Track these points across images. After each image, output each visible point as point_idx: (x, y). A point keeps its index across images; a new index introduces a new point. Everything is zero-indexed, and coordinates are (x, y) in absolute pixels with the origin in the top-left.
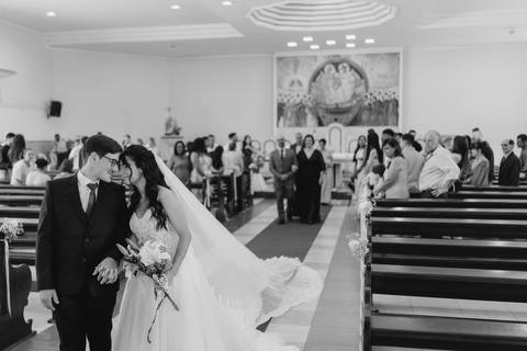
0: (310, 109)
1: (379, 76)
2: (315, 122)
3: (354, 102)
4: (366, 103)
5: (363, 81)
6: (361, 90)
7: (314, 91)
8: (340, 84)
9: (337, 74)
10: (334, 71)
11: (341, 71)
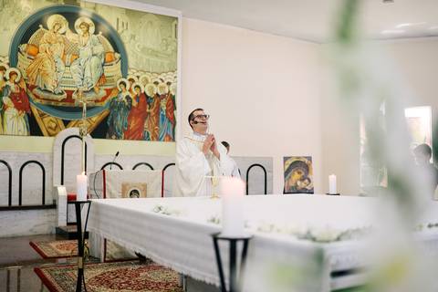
0: (13, 97)
1: (144, 50)
2: (22, 124)
3: (103, 93)
4: (123, 95)
5: (117, 55)
6: (114, 71)
7: (23, 61)
8: (77, 56)
9: (70, 36)
10: (65, 27)
11: (79, 31)
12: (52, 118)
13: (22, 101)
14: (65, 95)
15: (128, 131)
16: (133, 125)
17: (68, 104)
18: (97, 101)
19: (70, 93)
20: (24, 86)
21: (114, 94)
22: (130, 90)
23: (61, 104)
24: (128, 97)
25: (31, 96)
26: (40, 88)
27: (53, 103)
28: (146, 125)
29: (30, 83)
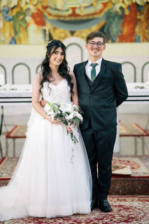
12: (62, 30)
13: (40, 19)
14: (71, 12)
15: (122, 36)
16: (126, 30)
17: (73, 18)
18: (95, 14)
19: (74, 9)
20: (40, 7)
21: (109, 6)
22: (123, 2)
23: (68, 19)
24: (121, 8)
25: (46, 14)
26: (51, 8)
27: (62, 19)
28: (137, 30)
29: (45, 4)
